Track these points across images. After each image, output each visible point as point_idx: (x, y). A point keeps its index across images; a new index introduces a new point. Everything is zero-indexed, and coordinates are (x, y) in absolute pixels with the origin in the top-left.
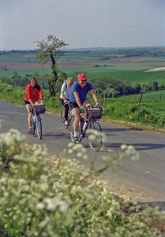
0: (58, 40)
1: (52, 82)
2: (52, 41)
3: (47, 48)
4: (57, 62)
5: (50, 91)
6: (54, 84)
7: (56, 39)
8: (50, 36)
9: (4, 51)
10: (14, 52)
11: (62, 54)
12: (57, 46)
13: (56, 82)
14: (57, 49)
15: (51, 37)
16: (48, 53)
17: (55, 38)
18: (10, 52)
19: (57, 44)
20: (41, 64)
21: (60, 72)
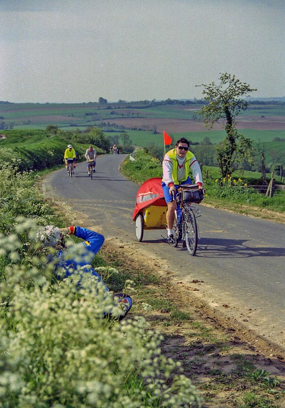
0: (239, 83)
1: (225, 155)
2: (228, 85)
3: (219, 96)
4: (236, 121)
5: (222, 169)
6: (229, 158)
7: (235, 81)
8: (225, 75)
9: (153, 101)
10: (170, 102)
11: (245, 107)
12: (237, 93)
13: (232, 155)
14: (236, 97)
15: (228, 78)
16: (221, 105)
17: (234, 79)
18: (164, 102)
19: (236, 89)
20: (208, 123)
21: (239, 138)
